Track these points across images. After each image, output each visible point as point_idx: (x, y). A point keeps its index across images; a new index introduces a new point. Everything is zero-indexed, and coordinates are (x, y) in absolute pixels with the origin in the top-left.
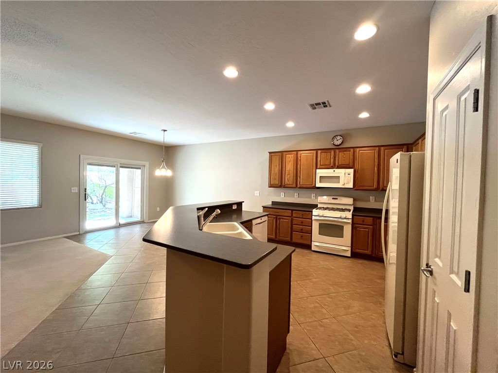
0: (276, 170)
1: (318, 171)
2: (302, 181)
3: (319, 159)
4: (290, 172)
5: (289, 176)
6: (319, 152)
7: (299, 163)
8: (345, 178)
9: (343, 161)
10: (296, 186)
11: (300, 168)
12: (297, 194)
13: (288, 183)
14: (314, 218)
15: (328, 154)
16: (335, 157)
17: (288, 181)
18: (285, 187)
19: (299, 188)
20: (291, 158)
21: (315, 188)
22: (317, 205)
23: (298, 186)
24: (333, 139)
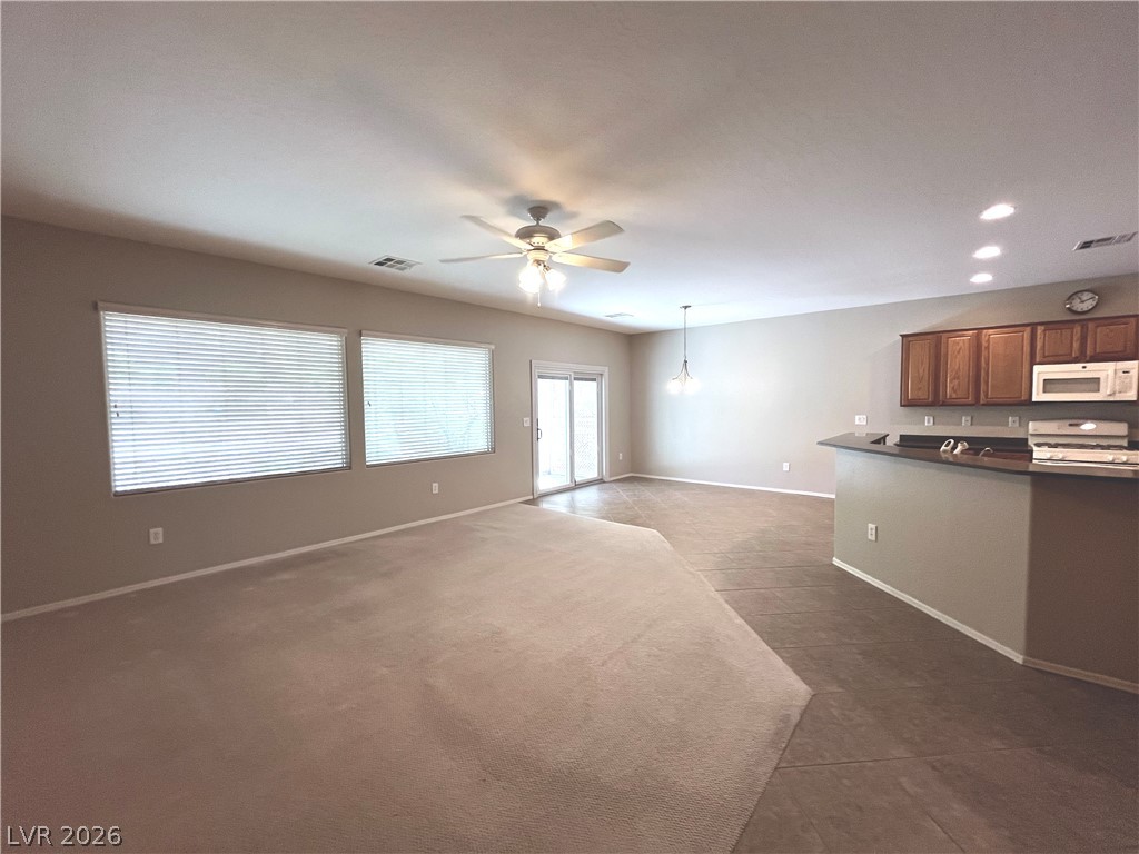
0: (921, 371)
1: (1037, 368)
2: (990, 390)
3: (1039, 345)
4: (960, 373)
5: (956, 382)
6: (1040, 330)
7: (984, 353)
9: (1109, 346)
10: (977, 400)
11: (987, 364)
12: (969, 418)
13: (954, 396)
15: (1067, 333)
16: (1083, 338)
17: (955, 392)
18: (944, 404)
19: (983, 405)
20: (961, 344)
21: (1029, 403)
22: (1027, 439)
23: (982, 402)
24: (1069, 299)
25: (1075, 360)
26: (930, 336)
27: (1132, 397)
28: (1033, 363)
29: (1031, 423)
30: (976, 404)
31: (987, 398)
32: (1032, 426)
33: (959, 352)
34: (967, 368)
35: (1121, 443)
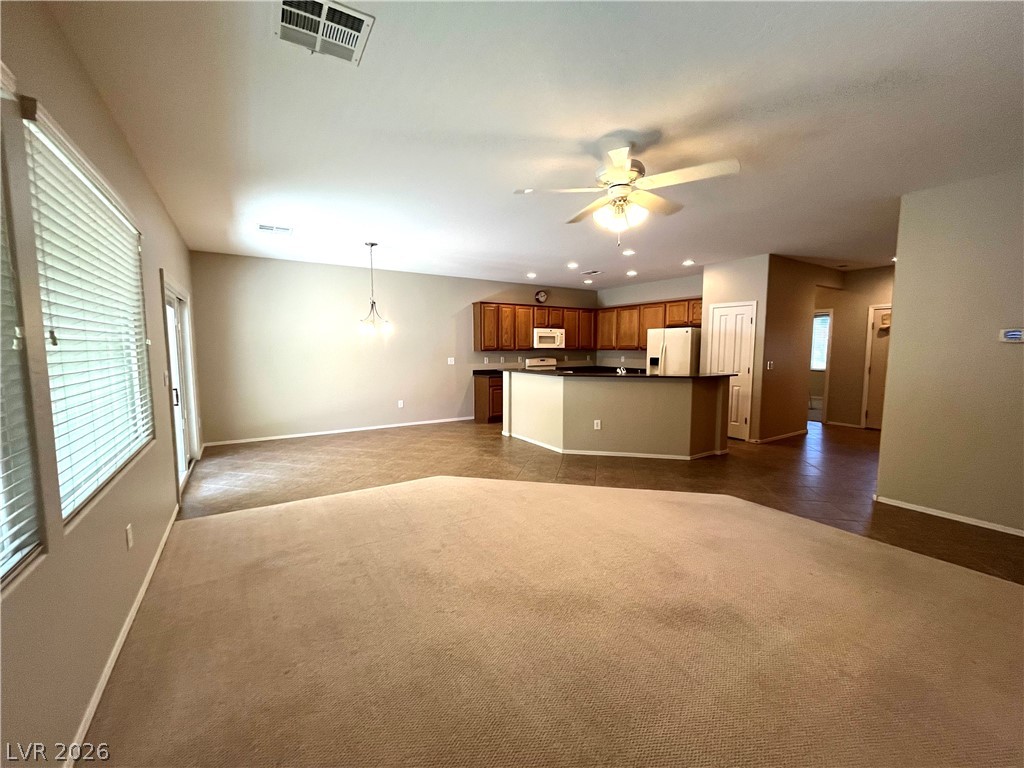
0: (491, 328)
1: (535, 330)
2: (520, 343)
3: (535, 317)
5: (507, 335)
6: (536, 308)
7: (517, 320)
8: (559, 338)
9: (556, 321)
11: (518, 326)
13: (506, 344)
15: (543, 312)
16: (548, 315)
17: (506, 341)
18: (502, 350)
19: (517, 351)
21: (533, 349)
23: (516, 349)
24: (537, 294)
25: (547, 327)
26: (493, 305)
27: (563, 346)
28: (534, 327)
29: (527, 361)
30: (514, 350)
31: (518, 346)
33: (507, 318)
34: (510, 327)
35: (554, 368)
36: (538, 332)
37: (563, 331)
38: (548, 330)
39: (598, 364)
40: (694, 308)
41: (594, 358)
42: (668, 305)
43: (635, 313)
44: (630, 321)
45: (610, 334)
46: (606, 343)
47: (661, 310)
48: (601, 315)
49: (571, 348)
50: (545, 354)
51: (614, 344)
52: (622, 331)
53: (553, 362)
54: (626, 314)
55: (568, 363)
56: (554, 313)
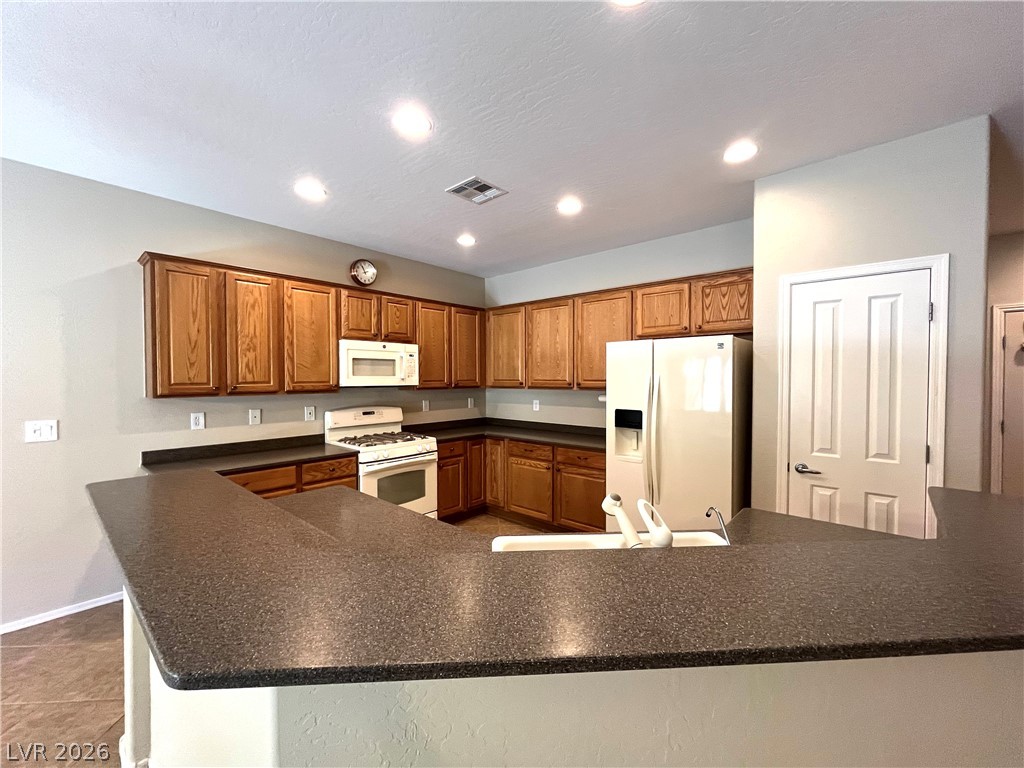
0: (193, 332)
2: (296, 371)
4: (257, 341)
5: (251, 355)
6: (343, 294)
7: (287, 315)
8: (404, 364)
9: (397, 326)
10: (280, 387)
11: (291, 332)
13: (249, 378)
14: (363, 469)
15: (365, 303)
16: (379, 313)
17: (251, 371)
18: (235, 392)
19: (289, 392)
20: (257, 294)
21: (336, 389)
22: (322, 436)
23: (286, 388)
24: (354, 266)
25: (374, 338)
26: (207, 270)
27: (414, 381)
28: (339, 337)
29: (328, 414)
30: (278, 391)
31: (293, 382)
32: (331, 419)
33: (253, 307)
34: (265, 334)
35: (398, 429)
36: (350, 349)
37: (414, 348)
38: (378, 345)
39: (489, 413)
40: (705, 295)
41: (480, 403)
42: (639, 293)
43: (564, 313)
44: (552, 333)
45: (511, 358)
46: (504, 375)
47: (621, 305)
48: (492, 319)
49: (430, 384)
50: (372, 400)
51: (520, 376)
52: (537, 350)
53: (394, 415)
54: (543, 317)
55: (428, 415)
56: (391, 309)
